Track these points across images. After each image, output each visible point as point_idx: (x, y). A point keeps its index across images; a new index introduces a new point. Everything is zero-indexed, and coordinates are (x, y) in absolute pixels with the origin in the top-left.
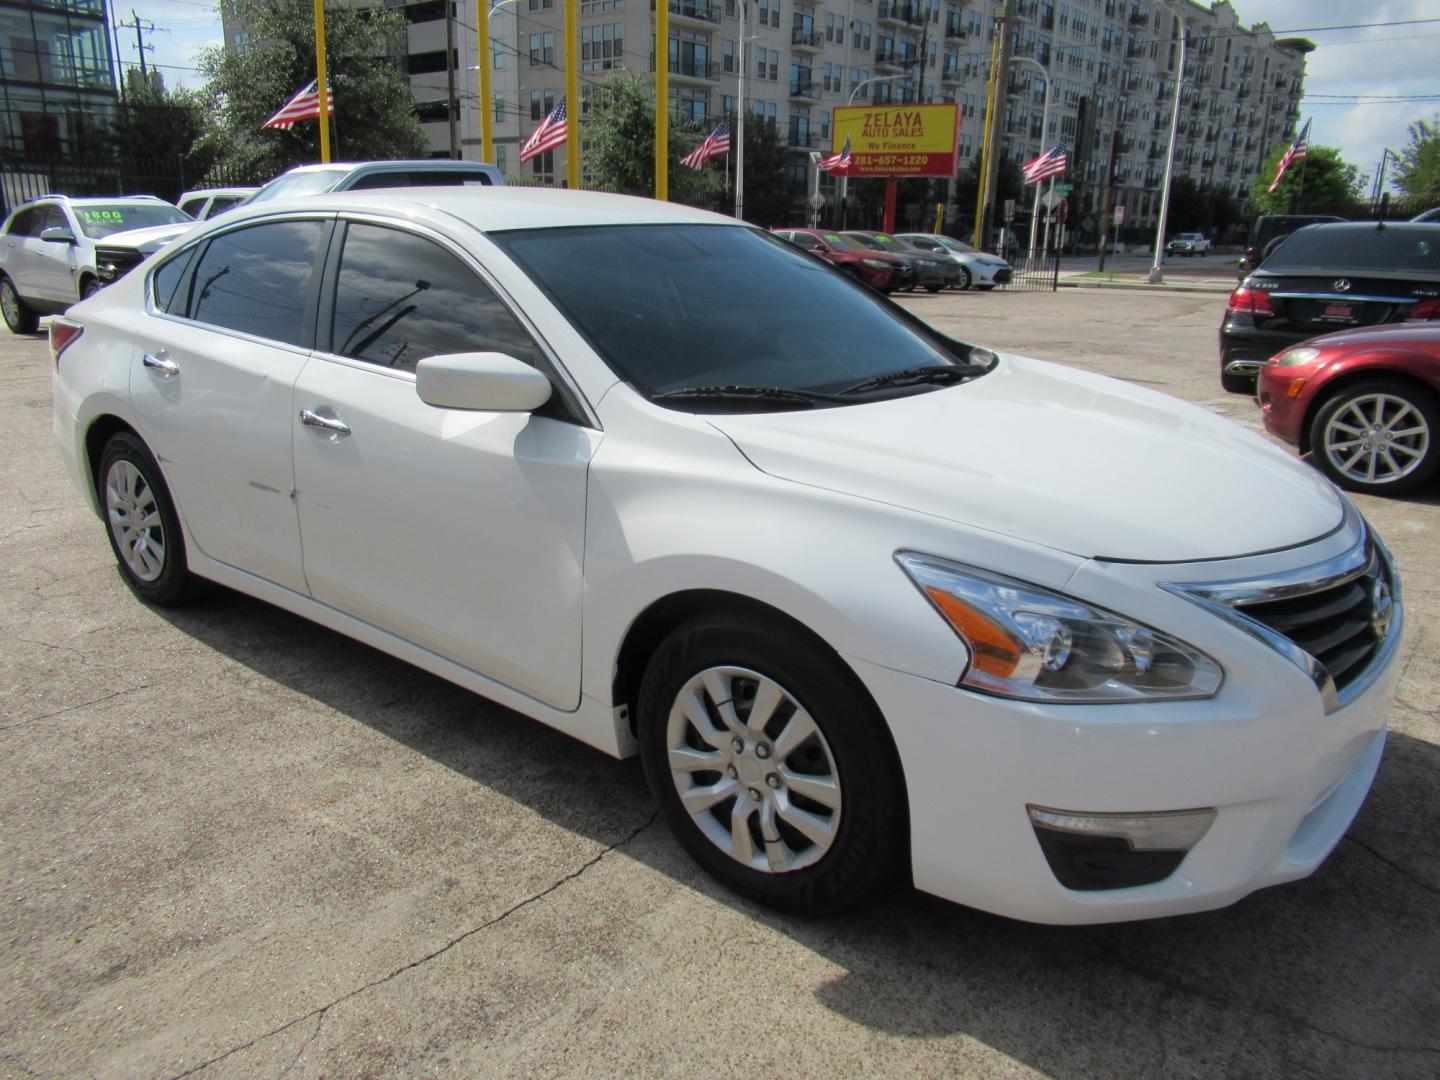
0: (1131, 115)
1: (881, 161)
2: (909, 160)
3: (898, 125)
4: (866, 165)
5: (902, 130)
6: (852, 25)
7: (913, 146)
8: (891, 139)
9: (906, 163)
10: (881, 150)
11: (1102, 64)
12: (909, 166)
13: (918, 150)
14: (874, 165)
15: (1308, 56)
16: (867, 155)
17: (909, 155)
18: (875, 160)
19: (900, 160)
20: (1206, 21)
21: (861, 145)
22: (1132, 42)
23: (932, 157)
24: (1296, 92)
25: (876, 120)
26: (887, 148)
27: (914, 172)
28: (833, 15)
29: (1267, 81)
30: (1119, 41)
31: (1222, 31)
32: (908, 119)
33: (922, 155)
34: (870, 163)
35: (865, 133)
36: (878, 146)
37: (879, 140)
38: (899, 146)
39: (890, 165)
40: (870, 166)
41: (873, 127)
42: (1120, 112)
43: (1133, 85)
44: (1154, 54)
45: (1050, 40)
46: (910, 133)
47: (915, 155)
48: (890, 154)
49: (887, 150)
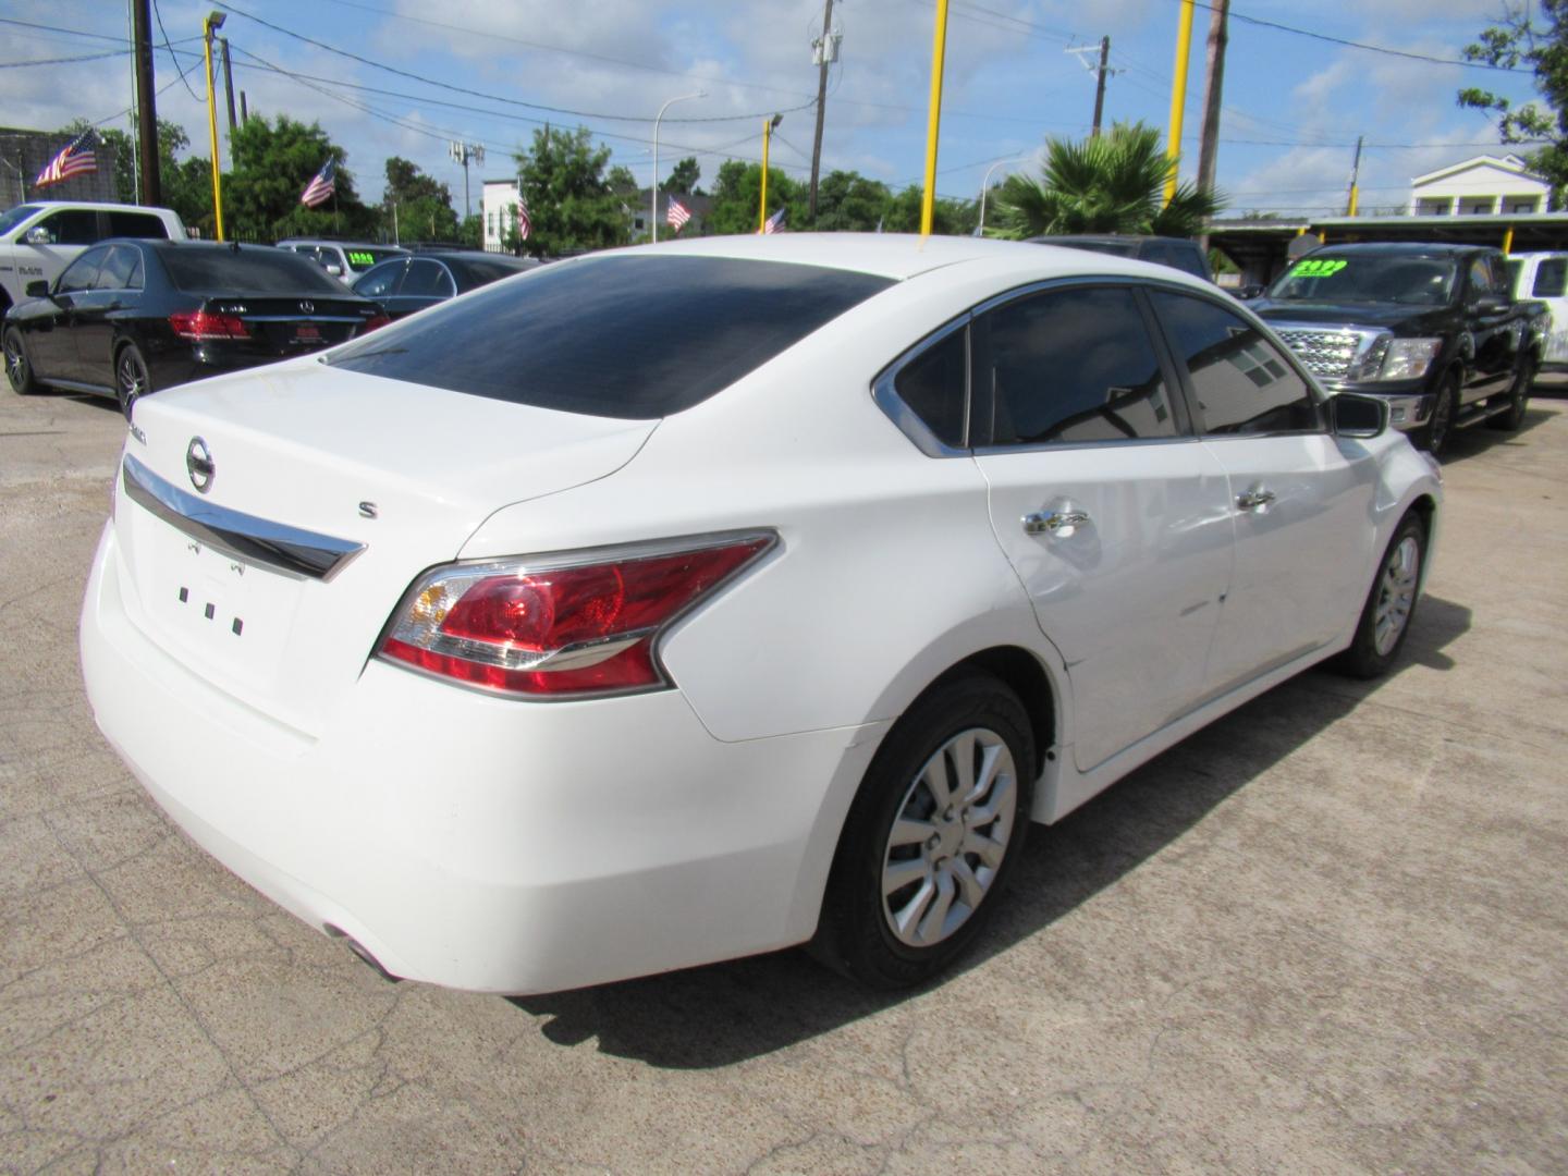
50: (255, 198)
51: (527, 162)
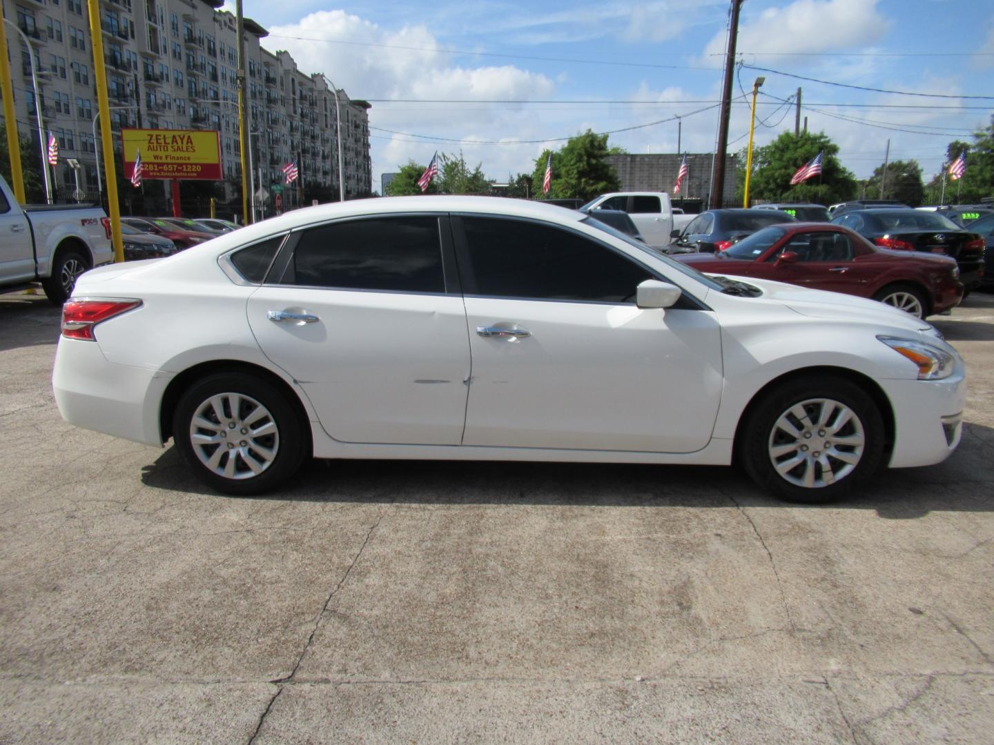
0: (276, 141)
1: (165, 167)
2: (187, 168)
3: (175, 144)
4: (154, 171)
5: (178, 147)
6: (72, 65)
7: (189, 159)
8: (170, 152)
9: (185, 170)
10: (164, 161)
11: (253, 107)
12: (187, 172)
13: (192, 161)
14: (160, 171)
15: (368, 111)
16: (153, 164)
17: (186, 164)
18: (160, 168)
19: (180, 168)
20: (310, 85)
21: (149, 157)
22: (269, 94)
23: (205, 166)
24: (366, 132)
25: (157, 139)
26: (169, 159)
27: (193, 177)
28: (55, 56)
29: (350, 125)
30: (261, 93)
31: (320, 92)
32: (182, 140)
33: (196, 165)
34: (156, 169)
35: (149, 148)
36: (161, 158)
37: (162, 153)
38: (178, 158)
39: (173, 171)
40: (156, 171)
41: (155, 144)
42: (269, 139)
43: (275, 121)
44: (283, 103)
45: (217, 88)
46: (185, 149)
47: (191, 164)
48: (172, 164)
49: (169, 161)
50: (775, 180)
51: (984, 138)
